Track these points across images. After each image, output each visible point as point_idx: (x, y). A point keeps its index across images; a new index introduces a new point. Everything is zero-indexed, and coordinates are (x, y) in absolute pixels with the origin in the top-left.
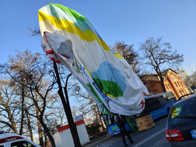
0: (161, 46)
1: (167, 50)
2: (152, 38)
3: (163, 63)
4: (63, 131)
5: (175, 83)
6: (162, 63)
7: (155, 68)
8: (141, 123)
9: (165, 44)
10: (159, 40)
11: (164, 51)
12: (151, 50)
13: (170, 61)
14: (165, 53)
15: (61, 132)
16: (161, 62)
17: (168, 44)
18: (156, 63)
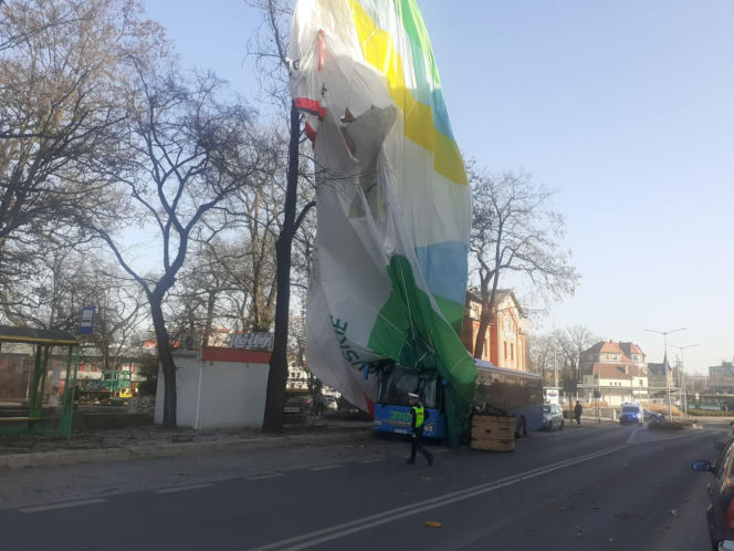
0: (542, 215)
1: (550, 236)
2: (529, 176)
3: (516, 269)
4: (215, 363)
5: (505, 343)
6: (512, 267)
7: (485, 273)
8: (488, 431)
9: (553, 214)
10: (544, 196)
11: (538, 236)
12: (505, 213)
13: (537, 273)
14: (540, 245)
15: (208, 362)
16: (512, 264)
17: (560, 219)
18: (498, 260)
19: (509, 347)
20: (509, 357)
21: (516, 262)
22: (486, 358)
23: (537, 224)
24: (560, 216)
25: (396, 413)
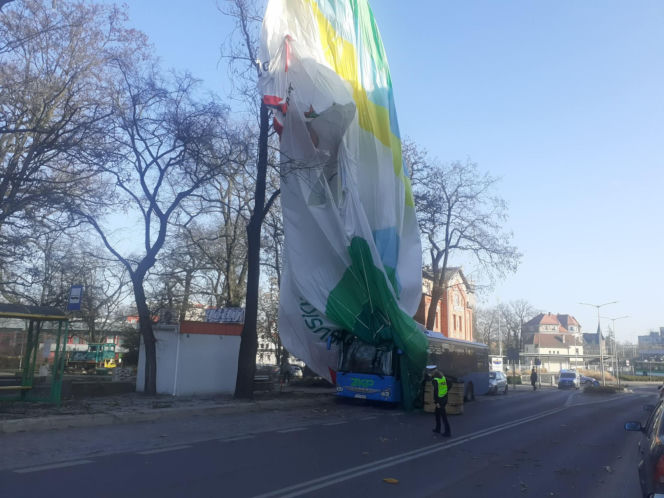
0: (487, 201)
1: (494, 219)
2: (475, 166)
3: (463, 249)
4: (191, 335)
5: (455, 316)
6: (460, 248)
7: (435, 252)
9: (496, 200)
10: (489, 183)
11: (483, 219)
12: (454, 198)
13: (482, 253)
14: (485, 227)
15: (185, 335)
16: (460, 245)
17: (503, 204)
18: (447, 241)
19: (457, 319)
20: (458, 329)
21: (464, 243)
22: (437, 329)
23: (483, 208)
24: (502, 201)
25: (356, 380)
